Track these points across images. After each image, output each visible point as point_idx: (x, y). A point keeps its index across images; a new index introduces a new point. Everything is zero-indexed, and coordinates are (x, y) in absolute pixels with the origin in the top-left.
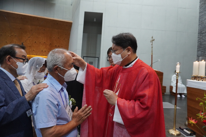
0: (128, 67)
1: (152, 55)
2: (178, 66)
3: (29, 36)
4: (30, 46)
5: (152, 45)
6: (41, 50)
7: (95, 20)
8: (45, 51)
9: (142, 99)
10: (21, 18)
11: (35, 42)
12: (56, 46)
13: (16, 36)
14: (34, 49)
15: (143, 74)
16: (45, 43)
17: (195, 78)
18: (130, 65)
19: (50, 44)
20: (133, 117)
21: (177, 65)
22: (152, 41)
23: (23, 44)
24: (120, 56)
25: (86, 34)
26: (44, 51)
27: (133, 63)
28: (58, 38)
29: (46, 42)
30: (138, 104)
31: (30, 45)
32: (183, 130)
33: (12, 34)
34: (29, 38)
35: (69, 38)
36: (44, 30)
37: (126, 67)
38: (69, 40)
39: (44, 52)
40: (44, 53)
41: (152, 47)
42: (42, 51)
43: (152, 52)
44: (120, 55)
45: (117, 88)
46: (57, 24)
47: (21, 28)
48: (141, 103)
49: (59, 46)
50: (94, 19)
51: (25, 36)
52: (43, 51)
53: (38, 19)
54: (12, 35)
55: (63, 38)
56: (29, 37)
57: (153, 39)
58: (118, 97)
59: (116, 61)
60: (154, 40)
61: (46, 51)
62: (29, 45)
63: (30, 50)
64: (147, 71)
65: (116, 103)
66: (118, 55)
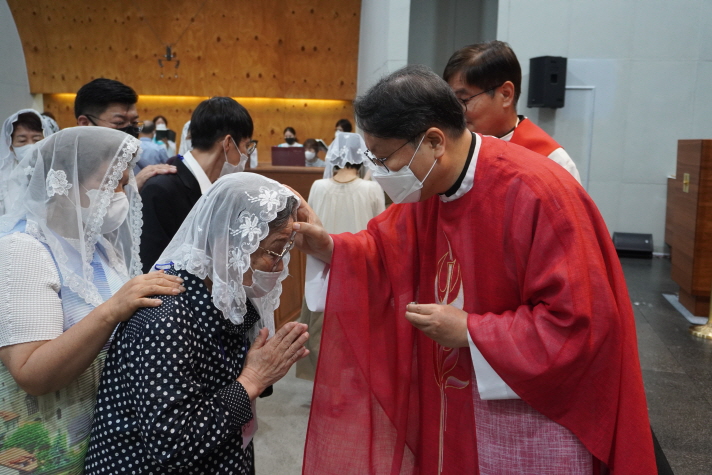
0: (458, 194)
3: (193, 15)
4: (199, 58)
6: (245, 74)
8: (260, 76)
9: (551, 300)
11: (219, 39)
12: (303, 49)
13: (142, 19)
14: (216, 71)
15: (523, 212)
16: (256, 38)
18: (464, 186)
19: (280, 41)
20: (546, 367)
23: (173, 51)
24: (407, 173)
26: (254, 74)
27: (470, 174)
28: (312, 11)
29: (260, 36)
30: (544, 319)
31: (201, 54)
33: (129, 14)
34: (194, 23)
37: (452, 198)
39: (256, 81)
40: (256, 85)
42: (248, 76)
44: (410, 171)
45: (453, 282)
48: (552, 312)
49: (315, 49)
51: (179, 16)
52: (252, 75)
54: (128, 18)
55: (333, 12)
56: (193, 20)
58: (466, 314)
59: (401, 195)
61: (263, 74)
62: (196, 55)
63: (202, 75)
64: (532, 196)
65: (470, 339)
66: (401, 171)
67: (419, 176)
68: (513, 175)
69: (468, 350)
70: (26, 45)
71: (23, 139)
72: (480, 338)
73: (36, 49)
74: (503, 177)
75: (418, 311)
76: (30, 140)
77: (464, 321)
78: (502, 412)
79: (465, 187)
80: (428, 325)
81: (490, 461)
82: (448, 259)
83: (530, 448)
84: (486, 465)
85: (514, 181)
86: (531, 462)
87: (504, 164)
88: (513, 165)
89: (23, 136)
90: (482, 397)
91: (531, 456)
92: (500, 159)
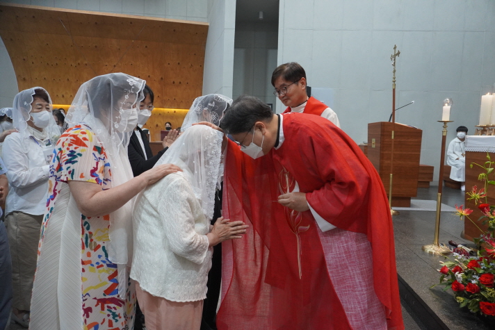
0: (280, 145)
1: (394, 90)
2: (447, 108)
3: (115, 64)
5: (394, 65)
7: (261, 17)
10: (96, 23)
12: (174, 82)
13: (86, 65)
16: (149, 76)
17: (484, 130)
19: (162, 78)
21: (444, 105)
22: (395, 55)
24: (253, 145)
25: (242, 51)
27: (282, 134)
28: (179, 64)
32: (456, 246)
33: (79, 62)
34: (116, 68)
35: (203, 62)
36: (146, 47)
37: (278, 147)
38: (202, 66)
41: (395, 71)
43: (394, 82)
45: (290, 183)
46: (174, 31)
47: (96, 47)
49: (180, 83)
50: (258, 14)
53: (131, 23)
54: (79, 64)
55: (190, 64)
56: (115, 66)
57: (397, 52)
58: (305, 194)
59: (255, 155)
60: (399, 53)
65: (309, 205)
66: (250, 145)
67: (259, 145)
68: (298, 129)
69: (309, 211)
70: (18, 77)
71: (40, 107)
72: (313, 204)
73: (24, 79)
74: (295, 131)
75: (283, 198)
76: (44, 108)
77: (305, 197)
78: (332, 235)
79: (281, 141)
80: (289, 203)
81: (331, 262)
82: (284, 173)
83: (348, 248)
84: (330, 265)
85: (299, 131)
86: (350, 255)
87: (294, 125)
88: (297, 125)
89: (40, 105)
90: (323, 231)
91: (349, 252)
92: (292, 123)
